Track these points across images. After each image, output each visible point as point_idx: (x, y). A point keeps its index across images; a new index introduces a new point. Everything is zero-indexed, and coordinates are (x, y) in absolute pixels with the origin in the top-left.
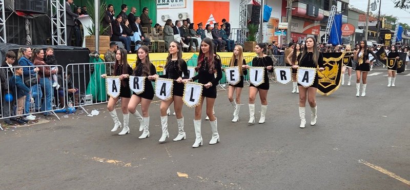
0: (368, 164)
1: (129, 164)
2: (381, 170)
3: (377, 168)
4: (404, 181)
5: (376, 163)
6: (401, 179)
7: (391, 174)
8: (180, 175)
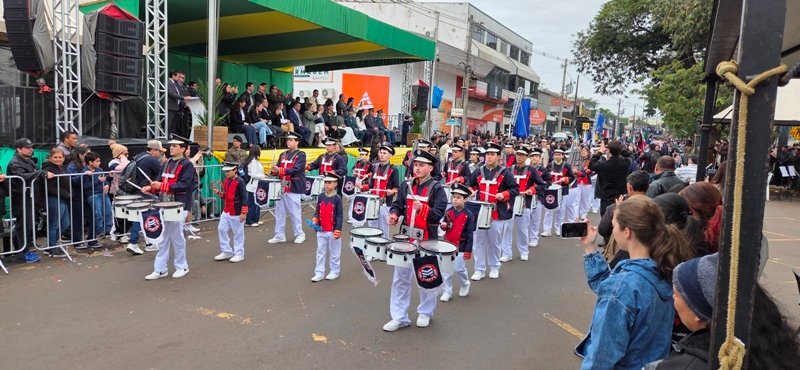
0: (555, 320)
1: (248, 320)
3: (565, 326)
8: (317, 338)
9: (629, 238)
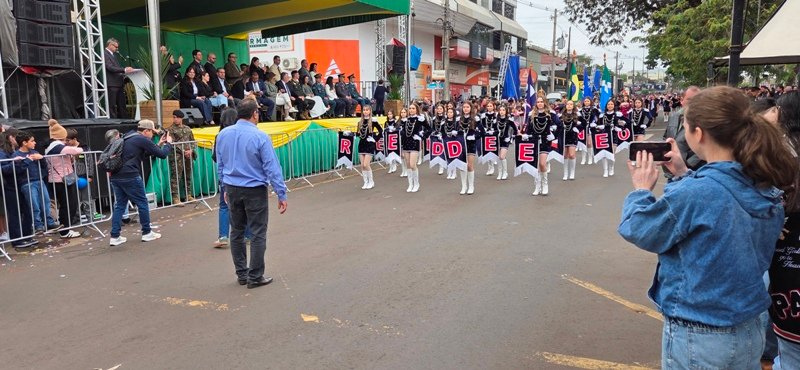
0: (576, 281)
1: (224, 306)
2: (594, 289)
3: (588, 286)
4: (627, 304)
5: (586, 279)
6: (622, 301)
7: (608, 295)
8: (307, 319)
9: (702, 141)
